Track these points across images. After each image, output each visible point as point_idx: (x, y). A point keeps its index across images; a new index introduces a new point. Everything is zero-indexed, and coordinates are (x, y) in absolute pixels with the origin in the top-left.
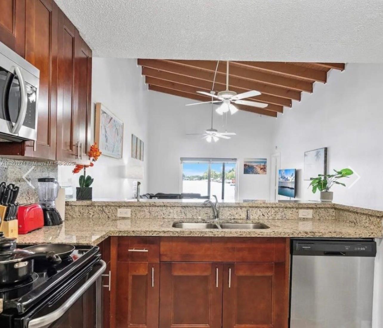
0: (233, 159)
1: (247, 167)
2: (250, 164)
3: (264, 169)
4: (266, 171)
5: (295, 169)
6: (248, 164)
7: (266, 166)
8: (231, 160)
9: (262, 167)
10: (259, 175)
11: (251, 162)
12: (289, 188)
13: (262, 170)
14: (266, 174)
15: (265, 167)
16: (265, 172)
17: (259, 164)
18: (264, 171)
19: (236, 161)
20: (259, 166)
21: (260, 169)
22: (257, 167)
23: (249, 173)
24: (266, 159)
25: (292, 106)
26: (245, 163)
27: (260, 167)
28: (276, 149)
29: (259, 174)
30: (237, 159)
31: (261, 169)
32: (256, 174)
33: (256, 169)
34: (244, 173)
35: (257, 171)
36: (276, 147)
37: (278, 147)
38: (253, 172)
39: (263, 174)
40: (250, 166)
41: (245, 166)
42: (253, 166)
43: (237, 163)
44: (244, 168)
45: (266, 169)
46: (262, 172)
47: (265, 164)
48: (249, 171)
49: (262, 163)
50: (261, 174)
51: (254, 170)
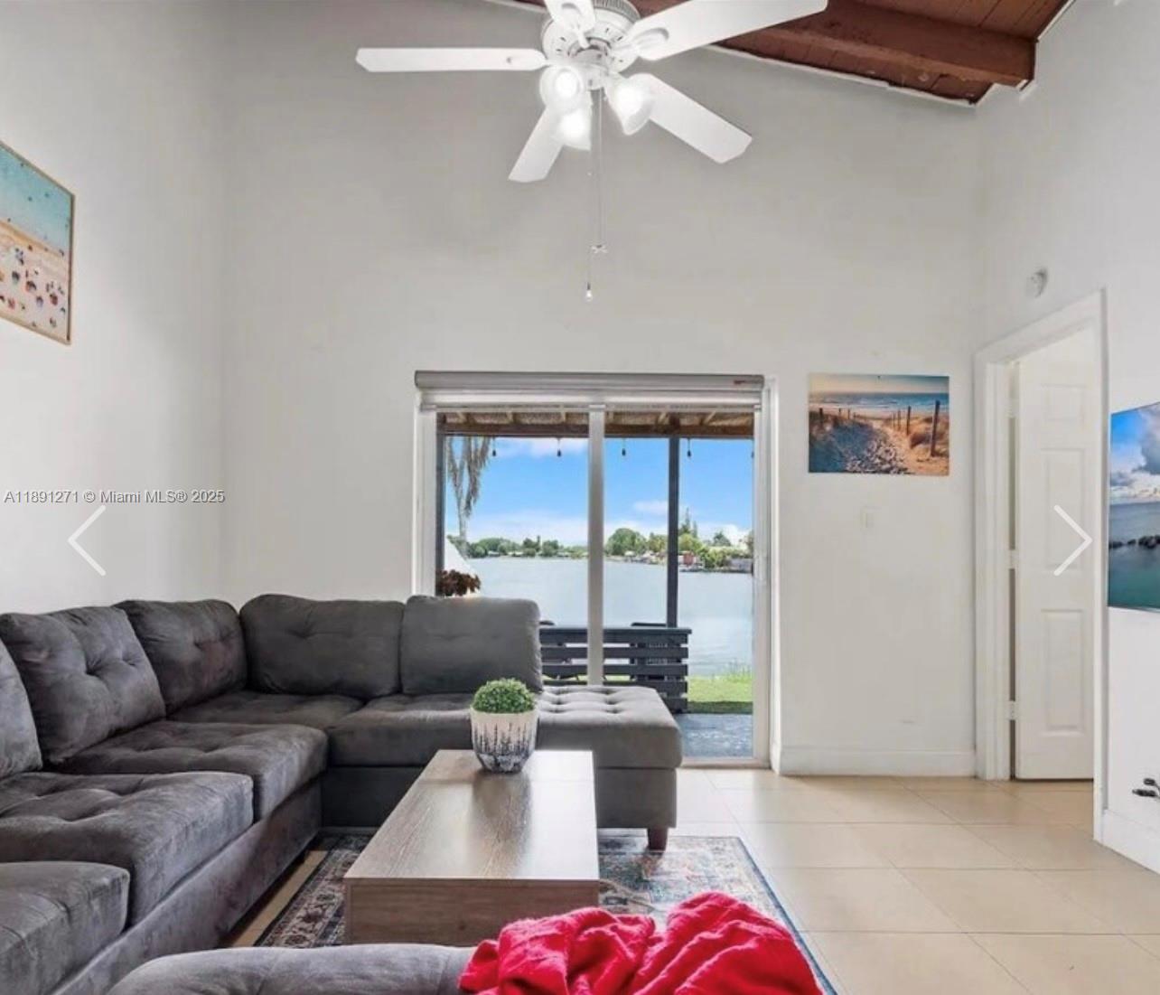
1: (828, 428)
2: (844, 410)
3: (933, 441)
4: (945, 455)
6: (831, 409)
7: (947, 425)
8: (729, 386)
9: (920, 428)
10: (902, 478)
11: (854, 398)
13: (920, 447)
14: (947, 471)
15: (940, 427)
16: (941, 462)
17: (904, 413)
18: (934, 453)
19: (758, 394)
20: (904, 422)
21: (906, 442)
22: (890, 431)
23: (842, 470)
24: (945, 379)
26: (816, 407)
27: (908, 429)
28: (1043, 285)
29: (902, 471)
30: (766, 381)
31: (917, 441)
32: (887, 471)
33: (885, 439)
34: (814, 468)
35: (888, 457)
36: (1042, 275)
38: (867, 458)
39: (930, 473)
40: (845, 424)
41: (818, 421)
42: (862, 421)
43: (764, 405)
44: (812, 440)
45: (946, 444)
46: (921, 461)
47: (941, 406)
48: (841, 453)
49: (919, 403)
50: (914, 474)
51: (869, 451)
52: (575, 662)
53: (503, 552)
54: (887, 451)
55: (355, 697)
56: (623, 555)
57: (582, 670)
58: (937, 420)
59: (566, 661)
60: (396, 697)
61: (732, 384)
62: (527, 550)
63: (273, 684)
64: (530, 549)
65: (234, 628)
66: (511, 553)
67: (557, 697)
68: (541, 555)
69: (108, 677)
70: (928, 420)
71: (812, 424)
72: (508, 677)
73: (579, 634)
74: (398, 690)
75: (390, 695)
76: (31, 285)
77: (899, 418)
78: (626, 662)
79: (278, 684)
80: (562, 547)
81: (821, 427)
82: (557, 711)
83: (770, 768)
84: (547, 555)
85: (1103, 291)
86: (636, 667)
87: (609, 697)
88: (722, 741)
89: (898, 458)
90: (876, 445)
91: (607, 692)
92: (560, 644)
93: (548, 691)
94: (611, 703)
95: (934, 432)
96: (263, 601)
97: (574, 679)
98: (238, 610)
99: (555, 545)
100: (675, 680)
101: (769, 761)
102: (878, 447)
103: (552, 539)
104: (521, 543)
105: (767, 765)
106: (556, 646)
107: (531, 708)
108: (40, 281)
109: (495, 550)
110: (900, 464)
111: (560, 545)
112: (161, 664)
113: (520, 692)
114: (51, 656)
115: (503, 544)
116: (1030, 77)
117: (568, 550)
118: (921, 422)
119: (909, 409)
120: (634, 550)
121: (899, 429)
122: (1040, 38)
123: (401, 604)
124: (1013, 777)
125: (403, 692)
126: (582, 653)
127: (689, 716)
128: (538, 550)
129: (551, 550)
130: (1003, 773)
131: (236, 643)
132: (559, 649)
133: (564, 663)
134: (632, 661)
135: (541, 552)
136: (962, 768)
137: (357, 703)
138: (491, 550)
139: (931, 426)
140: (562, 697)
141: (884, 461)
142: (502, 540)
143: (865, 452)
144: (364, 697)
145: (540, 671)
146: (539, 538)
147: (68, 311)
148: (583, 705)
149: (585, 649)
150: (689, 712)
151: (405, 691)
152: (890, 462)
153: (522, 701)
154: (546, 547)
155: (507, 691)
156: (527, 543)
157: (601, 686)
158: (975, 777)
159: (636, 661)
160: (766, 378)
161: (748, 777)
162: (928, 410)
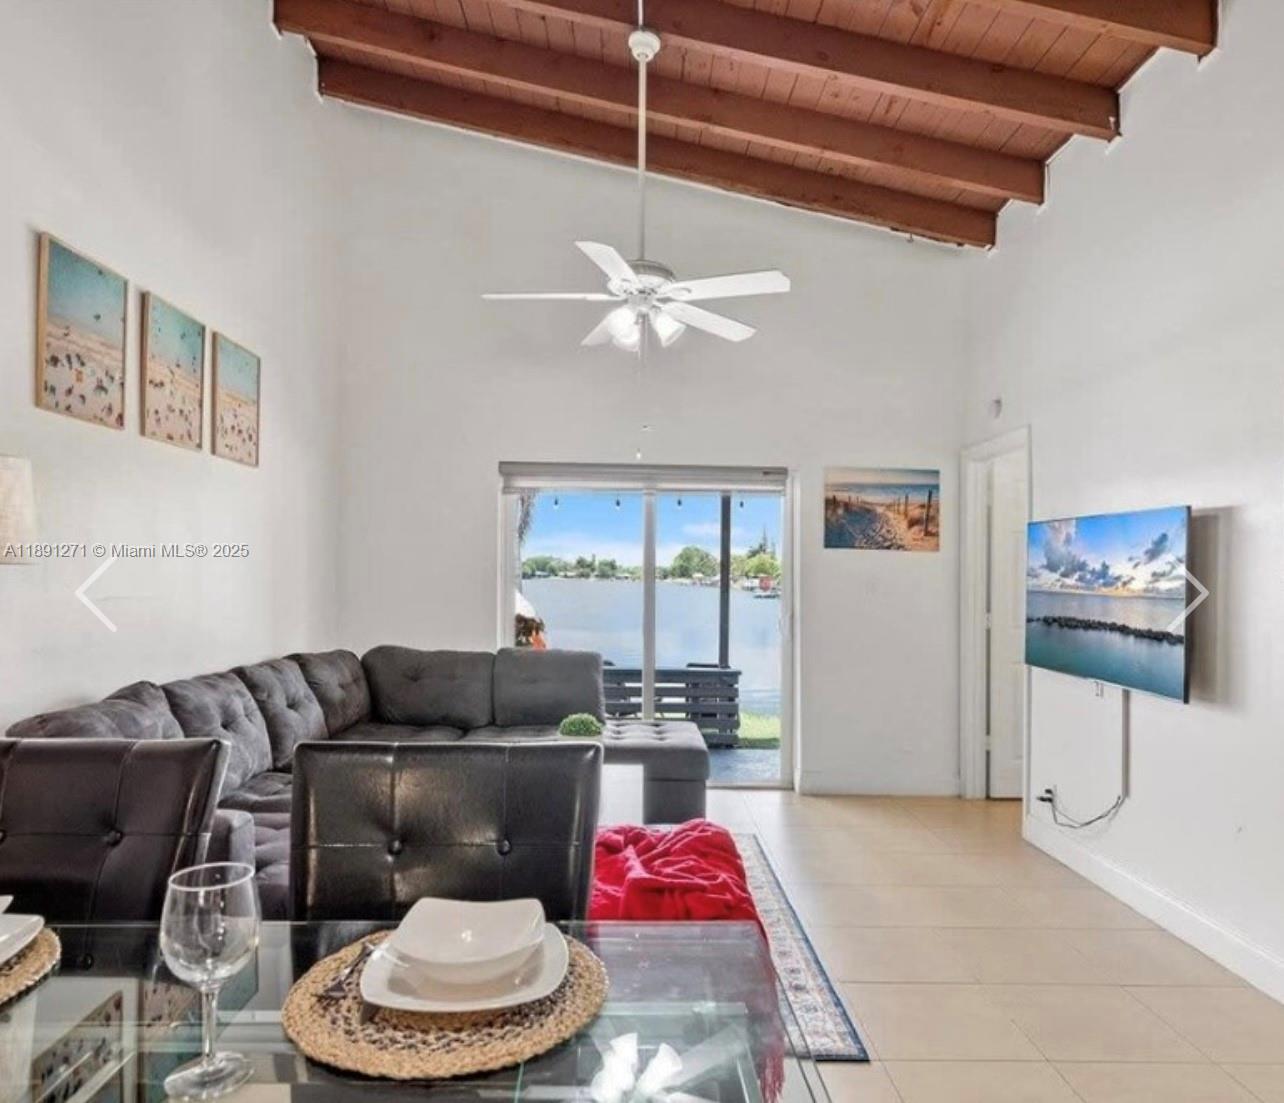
0: (767, 472)
1: (840, 511)
2: (854, 497)
3: (926, 523)
4: (936, 535)
5: (1189, 508)
6: (842, 496)
7: (938, 510)
8: (760, 476)
9: (916, 513)
10: (900, 553)
11: (862, 487)
12: (1124, 630)
13: (916, 528)
14: (936, 548)
15: (932, 512)
16: (932, 540)
17: (903, 500)
18: (928, 533)
19: (783, 483)
20: (902, 508)
21: (904, 525)
22: (891, 515)
23: (853, 547)
24: (936, 473)
25: (1122, 129)
26: (830, 495)
27: (906, 514)
28: (998, 412)
29: (900, 547)
30: (790, 473)
31: (912, 523)
32: (888, 548)
33: (887, 522)
34: (829, 544)
35: (890, 537)
36: (998, 402)
37: (1003, 401)
38: (873, 537)
39: (922, 548)
40: (854, 508)
41: (832, 507)
42: (867, 506)
43: (788, 491)
44: (827, 520)
45: (937, 526)
46: (917, 540)
47: (933, 495)
48: (850, 533)
49: (915, 493)
50: (910, 550)
51: (874, 531)
52: (634, 700)
53: (553, 572)
54: (888, 531)
55: (460, 728)
56: (690, 576)
57: (637, 708)
58: (929, 506)
59: (625, 699)
60: (490, 727)
61: (761, 475)
62: (581, 570)
63: (393, 717)
64: (584, 568)
65: (361, 673)
66: (562, 574)
67: (617, 729)
68: (597, 576)
69: (301, 710)
70: (922, 506)
71: (827, 509)
72: (583, 711)
73: (635, 675)
74: (492, 723)
75: (486, 726)
76: (240, 432)
77: (899, 505)
78: (682, 700)
79: (397, 716)
80: (621, 567)
81: (834, 511)
82: (617, 739)
83: (793, 789)
84: (603, 575)
85: (1030, 427)
86: (689, 706)
87: (657, 729)
88: (764, 771)
89: (897, 537)
90: (879, 526)
91: (657, 725)
92: (619, 684)
93: (610, 725)
94: (659, 733)
95: (928, 515)
96: (381, 651)
97: (632, 716)
98: (360, 658)
99: (612, 566)
100: (726, 718)
101: (792, 783)
102: (882, 528)
103: (609, 559)
104: (573, 562)
105: (790, 786)
106: (615, 685)
107: (600, 733)
108: (244, 428)
109: (543, 570)
110: (899, 542)
111: (618, 564)
112: (323, 701)
113: (592, 723)
114: (269, 696)
115: (553, 564)
116: (993, 243)
117: (628, 571)
118: (915, 508)
119: (907, 498)
120: (703, 573)
121: (899, 513)
122: (1000, 214)
123: (491, 654)
124: (988, 797)
125: (495, 724)
126: (637, 692)
127: (740, 751)
128: (593, 570)
129: (608, 571)
130: (981, 794)
131: (363, 683)
132: (619, 689)
133: (622, 701)
134: (687, 700)
135: (596, 573)
136: (948, 790)
137: (460, 732)
138: (539, 569)
139: (925, 511)
140: (621, 729)
141: (885, 540)
142: (551, 558)
143: (872, 534)
144: (465, 728)
145: (603, 708)
146: (594, 556)
147: (257, 445)
148: (636, 733)
149: (640, 689)
150: (740, 747)
151: (498, 722)
152: (891, 540)
153: (594, 728)
154: (603, 567)
155: (582, 722)
156: (581, 563)
157: (652, 721)
158: (959, 797)
159: (690, 699)
160: (790, 469)
161: (776, 797)
162: (924, 499)
